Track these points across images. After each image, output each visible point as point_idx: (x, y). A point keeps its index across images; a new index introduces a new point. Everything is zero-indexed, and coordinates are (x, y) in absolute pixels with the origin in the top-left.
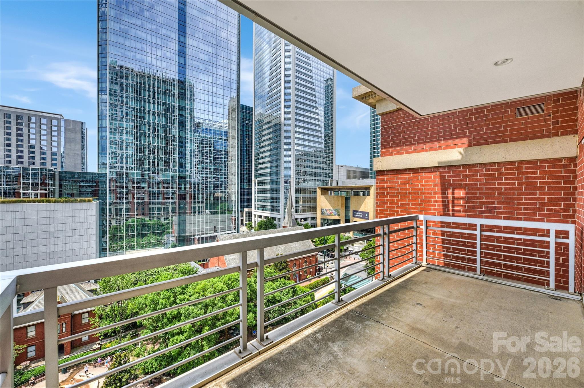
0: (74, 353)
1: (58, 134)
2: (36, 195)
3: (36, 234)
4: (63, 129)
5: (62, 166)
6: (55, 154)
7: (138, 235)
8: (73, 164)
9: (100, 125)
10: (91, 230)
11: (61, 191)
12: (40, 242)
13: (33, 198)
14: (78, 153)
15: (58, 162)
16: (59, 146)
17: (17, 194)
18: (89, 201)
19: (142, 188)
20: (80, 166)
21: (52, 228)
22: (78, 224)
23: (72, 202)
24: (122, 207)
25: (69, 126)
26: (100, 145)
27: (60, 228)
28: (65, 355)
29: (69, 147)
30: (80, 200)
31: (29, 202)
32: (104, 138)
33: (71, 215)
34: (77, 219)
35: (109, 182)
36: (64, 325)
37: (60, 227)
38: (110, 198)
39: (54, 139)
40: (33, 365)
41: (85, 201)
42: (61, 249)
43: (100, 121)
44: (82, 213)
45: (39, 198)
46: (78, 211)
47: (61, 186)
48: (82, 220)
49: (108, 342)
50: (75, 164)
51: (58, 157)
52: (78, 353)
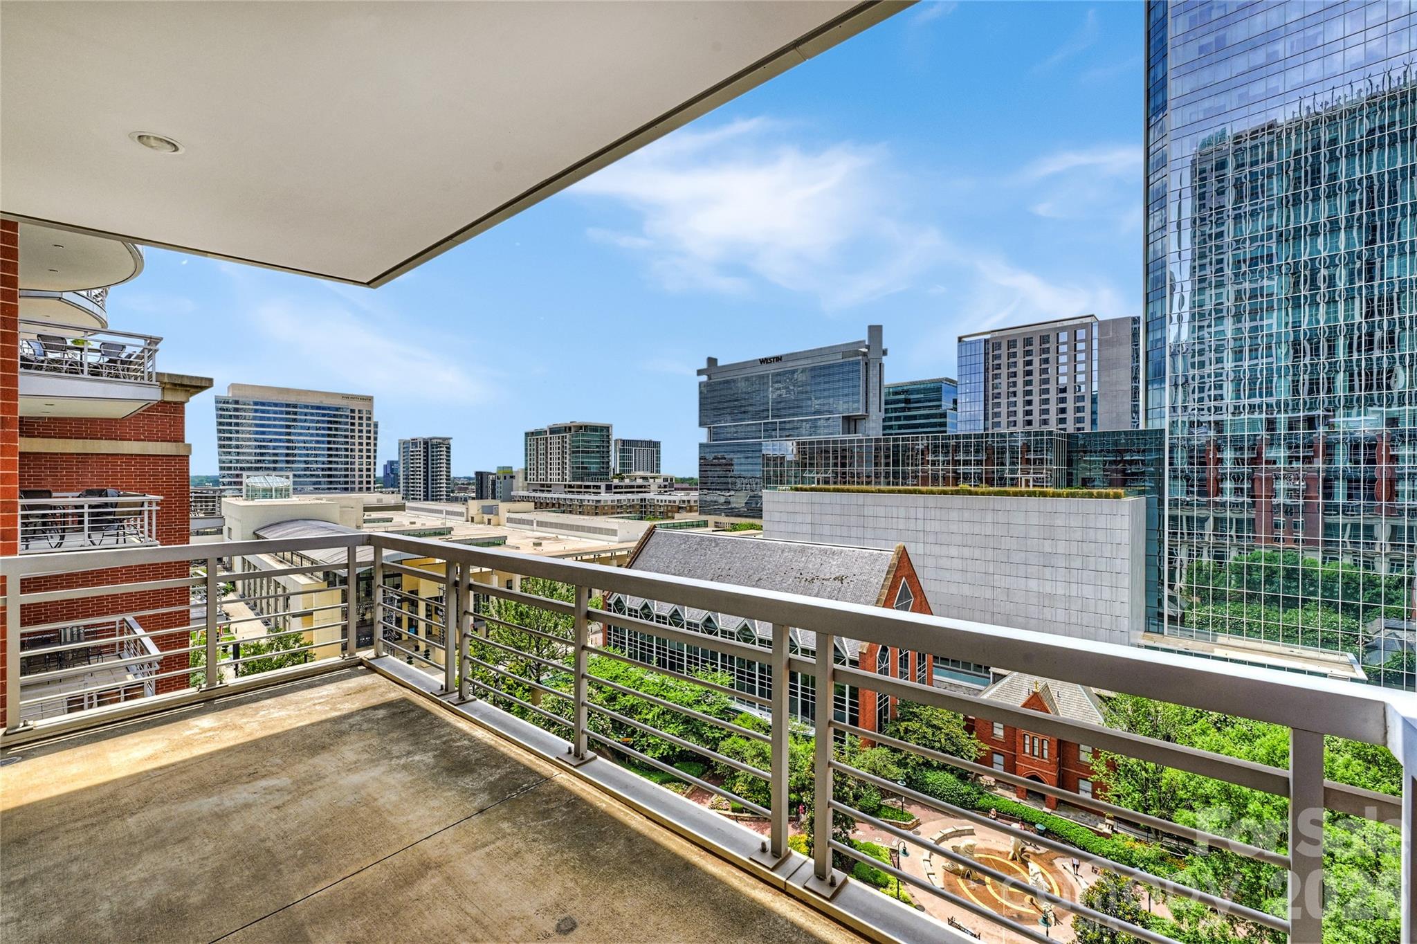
0: (1062, 813)
1: (1087, 357)
2: (1027, 481)
3: (1023, 554)
4: (1095, 344)
5: (1094, 422)
6: (1081, 399)
7: (1272, 600)
8: (1115, 415)
9: (1149, 315)
10: (1118, 562)
11: (1070, 474)
12: (1029, 571)
13: (1023, 489)
14: (1125, 388)
15: (1087, 415)
16: (1090, 380)
17: (1002, 481)
18: (1117, 496)
19: (1267, 462)
20: (1128, 418)
21: (1047, 547)
22: (1093, 545)
23: (1083, 496)
24: (1204, 513)
25: (1107, 334)
26: (1150, 363)
27: (1061, 550)
28: (1047, 807)
29: (1107, 379)
30: (1098, 493)
31: (1015, 494)
32: (1159, 345)
33: (1080, 525)
34: (1092, 534)
35: (1171, 451)
36: (1045, 742)
37: (1061, 547)
38: (1172, 490)
39: (1081, 367)
40: (1000, 791)
41: (1107, 496)
42: (1063, 593)
43: (1151, 305)
44: (1102, 522)
45: (1031, 489)
46: (1093, 516)
47: (1070, 463)
48: (1101, 536)
49: (1132, 836)
50: (1118, 414)
51: (1087, 404)
52: (1068, 817)
